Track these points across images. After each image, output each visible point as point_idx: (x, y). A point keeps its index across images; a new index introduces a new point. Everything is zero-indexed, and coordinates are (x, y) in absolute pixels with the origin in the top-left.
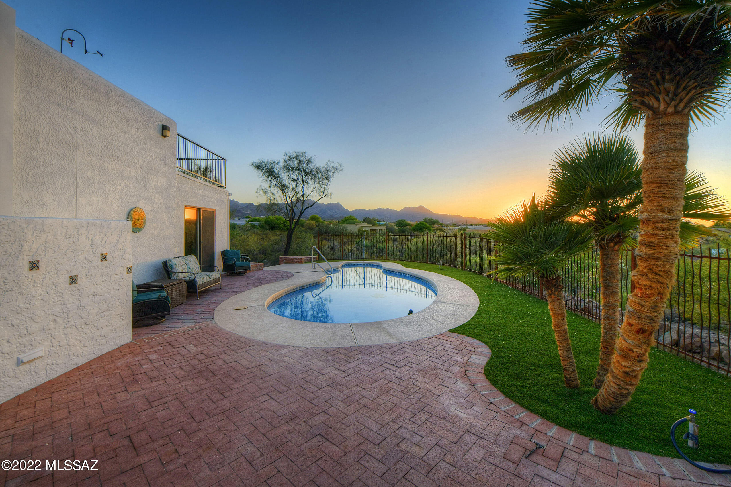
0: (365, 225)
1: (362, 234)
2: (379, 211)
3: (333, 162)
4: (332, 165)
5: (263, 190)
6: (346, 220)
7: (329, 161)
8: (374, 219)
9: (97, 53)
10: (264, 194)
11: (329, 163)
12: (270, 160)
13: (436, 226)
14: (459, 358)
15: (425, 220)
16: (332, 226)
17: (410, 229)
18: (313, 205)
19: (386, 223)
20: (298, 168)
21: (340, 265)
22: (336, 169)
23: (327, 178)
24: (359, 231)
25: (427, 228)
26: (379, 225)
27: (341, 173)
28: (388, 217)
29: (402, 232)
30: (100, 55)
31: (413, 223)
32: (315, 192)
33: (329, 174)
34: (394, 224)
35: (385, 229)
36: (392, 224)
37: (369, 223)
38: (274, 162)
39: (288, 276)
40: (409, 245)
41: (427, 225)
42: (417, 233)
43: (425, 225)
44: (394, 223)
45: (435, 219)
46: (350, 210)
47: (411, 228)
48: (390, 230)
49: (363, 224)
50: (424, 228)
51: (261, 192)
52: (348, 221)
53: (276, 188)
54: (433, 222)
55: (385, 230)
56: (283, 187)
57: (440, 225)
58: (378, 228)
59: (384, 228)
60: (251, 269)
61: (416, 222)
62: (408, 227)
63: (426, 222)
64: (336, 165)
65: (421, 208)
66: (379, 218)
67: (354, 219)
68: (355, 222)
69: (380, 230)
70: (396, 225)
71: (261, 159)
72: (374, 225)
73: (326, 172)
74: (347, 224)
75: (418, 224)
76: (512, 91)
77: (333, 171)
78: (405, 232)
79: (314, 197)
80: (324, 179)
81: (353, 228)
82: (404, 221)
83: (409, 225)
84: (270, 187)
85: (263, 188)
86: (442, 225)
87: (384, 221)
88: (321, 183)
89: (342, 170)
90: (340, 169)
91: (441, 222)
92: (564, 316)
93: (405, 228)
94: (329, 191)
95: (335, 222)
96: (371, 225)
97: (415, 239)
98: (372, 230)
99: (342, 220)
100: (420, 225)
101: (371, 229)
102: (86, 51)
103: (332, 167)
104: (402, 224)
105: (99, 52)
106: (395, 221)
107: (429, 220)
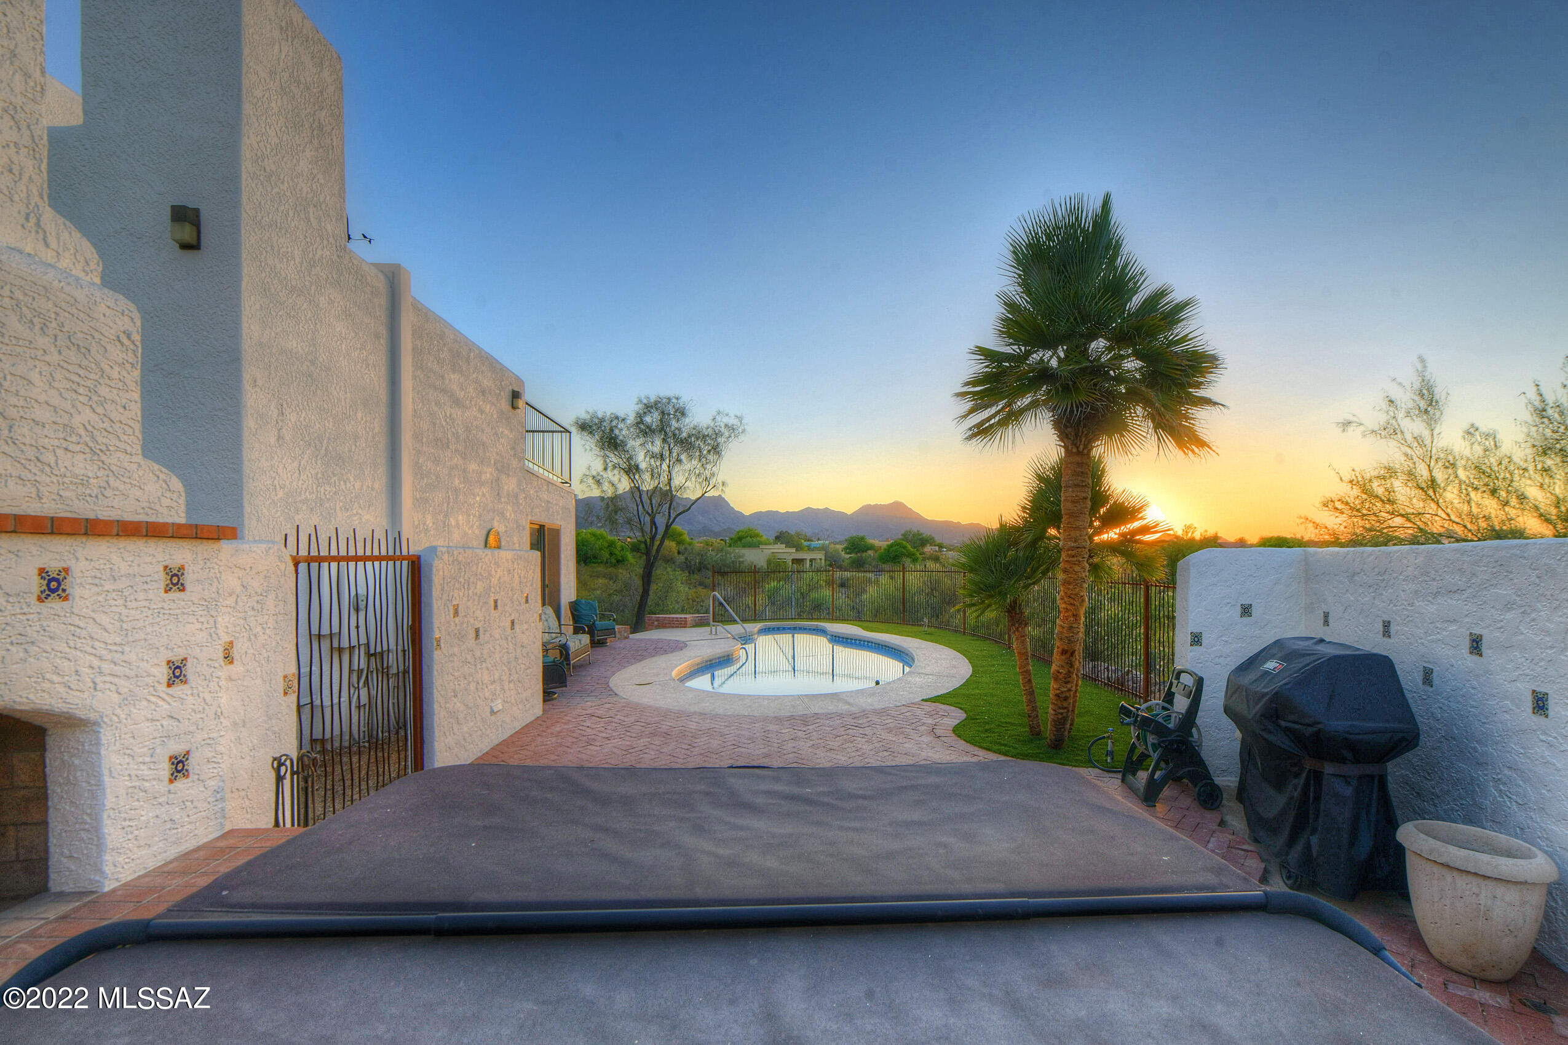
0: (780, 548)
1: (775, 569)
2: (809, 514)
3: (727, 415)
4: (726, 420)
5: (594, 477)
6: (740, 539)
7: (719, 413)
8: (798, 535)
9: (362, 237)
10: (596, 487)
11: (719, 418)
12: (608, 414)
13: (928, 549)
14: (930, 721)
15: (905, 536)
16: (714, 553)
17: (874, 559)
18: (690, 508)
19: (823, 544)
20: (662, 429)
21: (756, 630)
22: (733, 429)
23: (716, 450)
24: (769, 562)
25: (910, 555)
26: (810, 549)
27: (742, 438)
28: (827, 530)
29: (859, 565)
30: (366, 242)
31: (881, 543)
32: (693, 479)
33: (719, 440)
34: (839, 547)
35: (823, 558)
36: (838, 546)
37: (789, 544)
38: (617, 418)
39: (680, 646)
40: (872, 593)
41: (909, 547)
42: (886, 567)
43: (904, 547)
44: (840, 543)
45: (926, 533)
46: (747, 513)
47: (877, 555)
48: (833, 563)
49: (776, 546)
50: (903, 554)
51: (591, 481)
52: (744, 541)
53: (616, 472)
54: (921, 541)
55: (823, 561)
56: (632, 470)
57: (937, 548)
58: (807, 556)
59: (819, 555)
60: (618, 635)
61: (887, 540)
62: (870, 552)
63: (907, 541)
64: (732, 421)
65: (898, 506)
66: (808, 531)
67: (757, 535)
68: (760, 543)
69: (811, 560)
70: (845, 549)
71: (591, 411)
72: (799, 548)
73: (714, 437)
74: (744, 547)
75: (891, 546)
76: (965, 416)
77: (727, 434)
78: (864, 563)
79: (692, 491)
80: (709, 451)
81: (756, 557)
82: (862, 539)
83: (872, 547)
84: (605, 469)
85: (594, 473)
86: (941, 546)
87: (819, 539)
88: (704, 460)
89: (744, 431)
90: (740, 430)
91: (938, 540)
92: (1027, 656)
93: (864, 555)
94: (720, 478)
95: (716, 541)
96: (794, 550)
97: (884, 579)
98: (795, 561)
99: (731, 539)
100: (894, 548)
101: (793, 560)
102: (349, 238)
103: (726, 425)
104: (857, 546)
105: (365, 237)
106: (842, 538)
107: (914, 535)
